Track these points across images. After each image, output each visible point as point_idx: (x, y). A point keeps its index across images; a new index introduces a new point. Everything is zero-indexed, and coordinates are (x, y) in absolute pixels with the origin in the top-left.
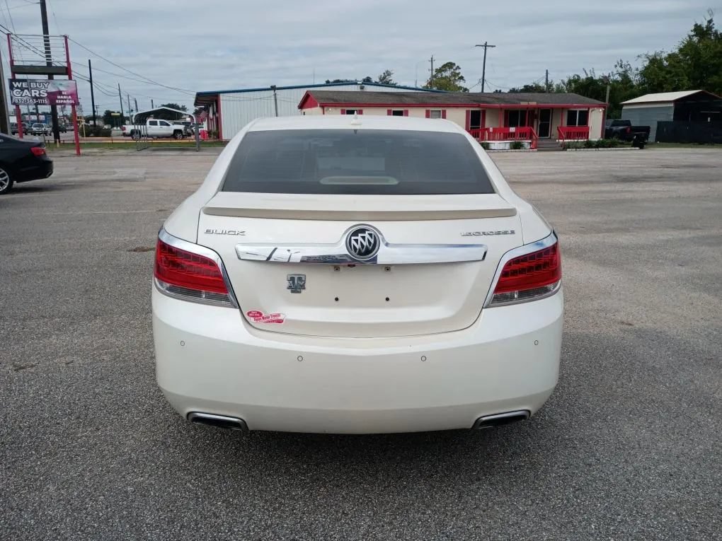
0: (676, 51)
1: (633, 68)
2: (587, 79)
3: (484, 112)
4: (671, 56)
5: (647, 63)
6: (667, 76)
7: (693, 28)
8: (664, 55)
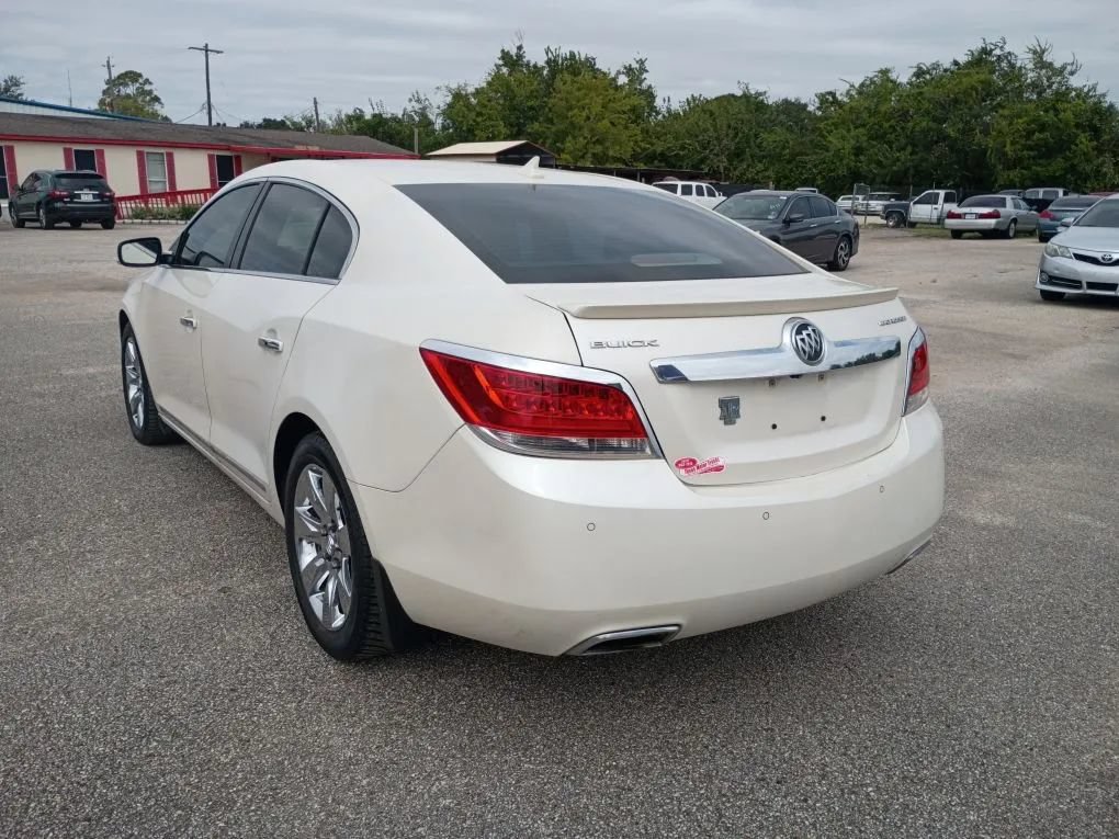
0: (484, 85)
1: (435, 105)
2: (374, 116)
3: (238, 158)
4: (478, 92)
5: (449, 99)
6: (479, 119)
7: (500, 55)
8: (471, 90)
